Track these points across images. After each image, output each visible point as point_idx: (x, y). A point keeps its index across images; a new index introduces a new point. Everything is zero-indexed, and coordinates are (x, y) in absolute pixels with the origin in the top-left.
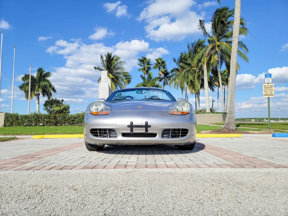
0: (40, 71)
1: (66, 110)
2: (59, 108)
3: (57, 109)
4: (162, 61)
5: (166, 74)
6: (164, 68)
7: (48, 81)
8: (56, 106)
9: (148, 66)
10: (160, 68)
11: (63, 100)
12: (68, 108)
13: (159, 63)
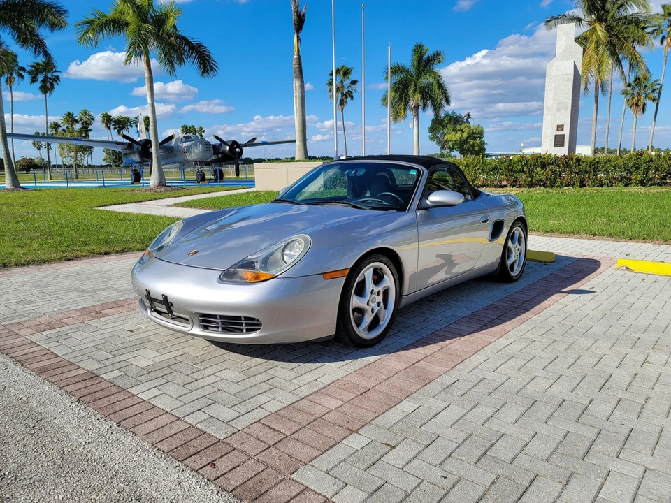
0: (419, 50)
1: (475, 138)
2: (459, 135)
3: (452, 137)
7: (434, 73)
8: (453, 130)
11: (469, 116)
12: (481, 133)
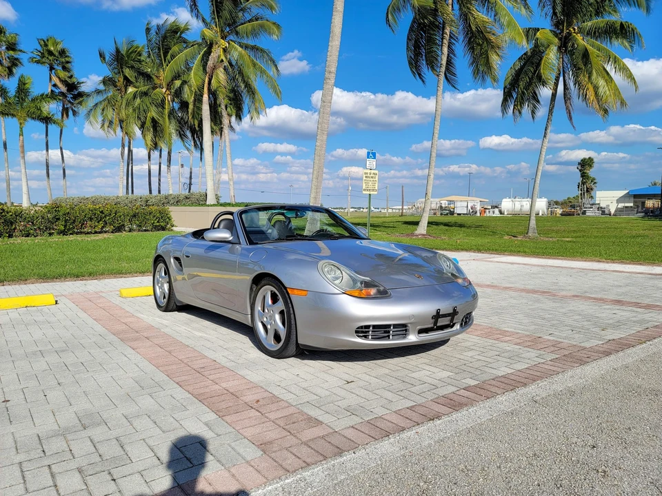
4: (60, 47)
5: (72, 87)
6: (64, 68)
9: (11, 53)
10: (52, 68)
13: (50, 53)
